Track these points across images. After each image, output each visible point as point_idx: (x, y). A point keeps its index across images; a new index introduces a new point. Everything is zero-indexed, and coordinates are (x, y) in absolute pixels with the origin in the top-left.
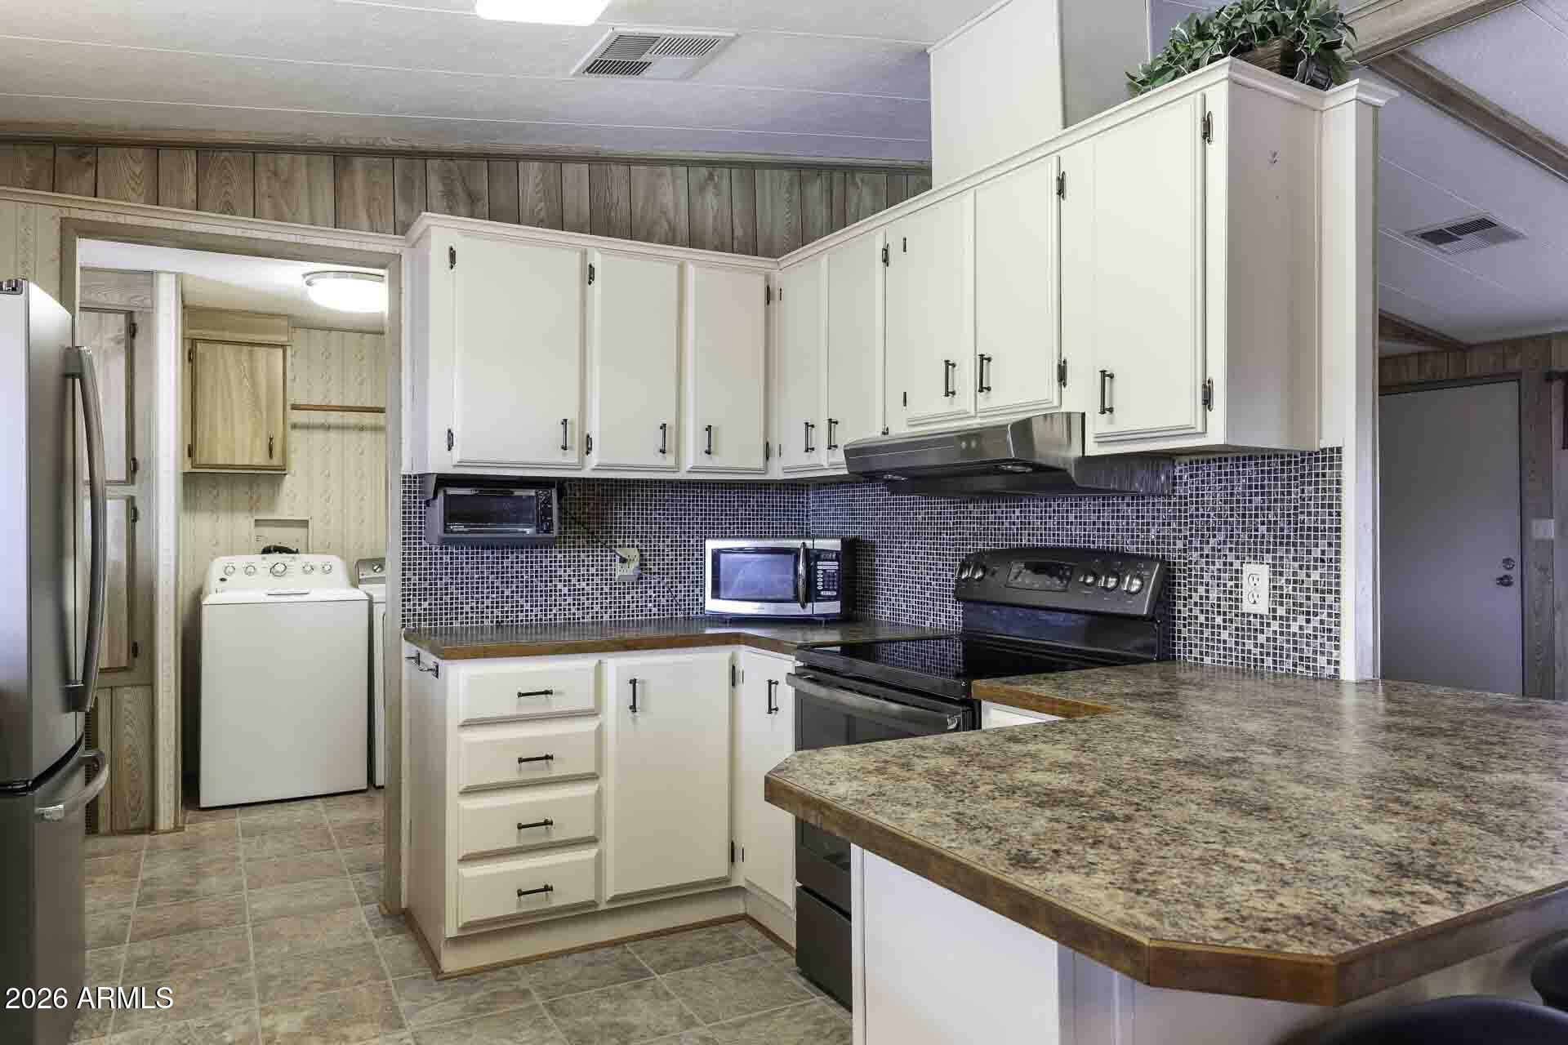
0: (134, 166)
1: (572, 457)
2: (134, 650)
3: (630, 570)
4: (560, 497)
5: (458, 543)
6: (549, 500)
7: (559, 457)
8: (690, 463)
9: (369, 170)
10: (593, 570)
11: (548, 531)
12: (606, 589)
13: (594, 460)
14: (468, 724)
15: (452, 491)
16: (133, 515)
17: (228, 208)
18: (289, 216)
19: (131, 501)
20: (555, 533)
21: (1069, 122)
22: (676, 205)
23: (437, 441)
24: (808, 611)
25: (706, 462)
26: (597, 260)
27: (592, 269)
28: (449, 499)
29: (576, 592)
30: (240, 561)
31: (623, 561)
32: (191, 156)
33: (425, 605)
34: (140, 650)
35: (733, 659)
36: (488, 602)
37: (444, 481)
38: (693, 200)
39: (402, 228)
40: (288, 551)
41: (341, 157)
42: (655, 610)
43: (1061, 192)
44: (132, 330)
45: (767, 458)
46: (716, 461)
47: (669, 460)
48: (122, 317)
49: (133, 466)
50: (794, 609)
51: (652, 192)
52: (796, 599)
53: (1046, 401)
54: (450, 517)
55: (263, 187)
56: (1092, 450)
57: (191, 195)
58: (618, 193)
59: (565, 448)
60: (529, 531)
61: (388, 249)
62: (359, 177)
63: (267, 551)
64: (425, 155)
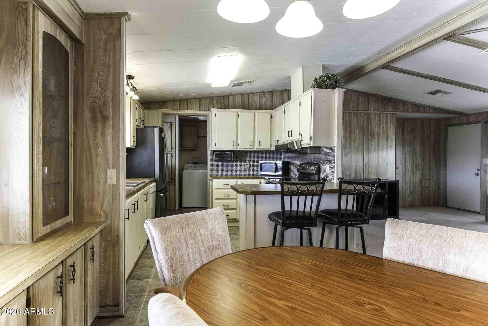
0: (171, 104)
1: (235, 147)
2: (172, 179)
3: (248, 166)
4: (233, 154)
5: (218, 161)
6: (232, 154)
7: (233, 147)
8: (256, 147)
9: (204, 100)
10: (241, 166)
11: (232, 159)
12: (244, 170)
13: (239, 147)
14: (216, 189)
15: (216, 153)
16: (172, 157)
17: (184, 109)
18: (192, 109)
19: (172, 154)
20: (233, 160)
21: (304, 91)
22: (257, 100)
23: (214, 145)
24: (276, 174)
25: (259, 147)
26: (239, 113)
27: (239, 115)
28: (216, 154)
29: (238, 170)
30: (189, 165)
31: (246, 165)
32: (179, 101)
33: (213, 171)
34: (173, 179)
35: (260, 181)
36: (223, 171)
37: (215, 151)
38: (260, 99)
39: (209, 110)
40: (197, 163)
41: (200, 99)
42: (253, 174)
43: (300, 105)
44: (171, 125)
45: (271, 146)
46: (261, 147)
47: (252, 147)
48: (170, 123)
49: (172, 148)
50: (274, 174)
51: (253, 99)
52: (274, 172)
53: (297, 138)
54: (216, 157)
55: (189, 105)
56: (303, 146)
57: (179, 108)
58: (246, 99)
59: (234, 145)
60: (229, 159)
61: (208, 113)
62: (203, 102)
63: (194, 163)
64: (213, 97)
